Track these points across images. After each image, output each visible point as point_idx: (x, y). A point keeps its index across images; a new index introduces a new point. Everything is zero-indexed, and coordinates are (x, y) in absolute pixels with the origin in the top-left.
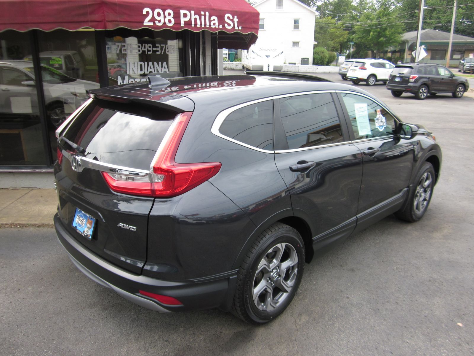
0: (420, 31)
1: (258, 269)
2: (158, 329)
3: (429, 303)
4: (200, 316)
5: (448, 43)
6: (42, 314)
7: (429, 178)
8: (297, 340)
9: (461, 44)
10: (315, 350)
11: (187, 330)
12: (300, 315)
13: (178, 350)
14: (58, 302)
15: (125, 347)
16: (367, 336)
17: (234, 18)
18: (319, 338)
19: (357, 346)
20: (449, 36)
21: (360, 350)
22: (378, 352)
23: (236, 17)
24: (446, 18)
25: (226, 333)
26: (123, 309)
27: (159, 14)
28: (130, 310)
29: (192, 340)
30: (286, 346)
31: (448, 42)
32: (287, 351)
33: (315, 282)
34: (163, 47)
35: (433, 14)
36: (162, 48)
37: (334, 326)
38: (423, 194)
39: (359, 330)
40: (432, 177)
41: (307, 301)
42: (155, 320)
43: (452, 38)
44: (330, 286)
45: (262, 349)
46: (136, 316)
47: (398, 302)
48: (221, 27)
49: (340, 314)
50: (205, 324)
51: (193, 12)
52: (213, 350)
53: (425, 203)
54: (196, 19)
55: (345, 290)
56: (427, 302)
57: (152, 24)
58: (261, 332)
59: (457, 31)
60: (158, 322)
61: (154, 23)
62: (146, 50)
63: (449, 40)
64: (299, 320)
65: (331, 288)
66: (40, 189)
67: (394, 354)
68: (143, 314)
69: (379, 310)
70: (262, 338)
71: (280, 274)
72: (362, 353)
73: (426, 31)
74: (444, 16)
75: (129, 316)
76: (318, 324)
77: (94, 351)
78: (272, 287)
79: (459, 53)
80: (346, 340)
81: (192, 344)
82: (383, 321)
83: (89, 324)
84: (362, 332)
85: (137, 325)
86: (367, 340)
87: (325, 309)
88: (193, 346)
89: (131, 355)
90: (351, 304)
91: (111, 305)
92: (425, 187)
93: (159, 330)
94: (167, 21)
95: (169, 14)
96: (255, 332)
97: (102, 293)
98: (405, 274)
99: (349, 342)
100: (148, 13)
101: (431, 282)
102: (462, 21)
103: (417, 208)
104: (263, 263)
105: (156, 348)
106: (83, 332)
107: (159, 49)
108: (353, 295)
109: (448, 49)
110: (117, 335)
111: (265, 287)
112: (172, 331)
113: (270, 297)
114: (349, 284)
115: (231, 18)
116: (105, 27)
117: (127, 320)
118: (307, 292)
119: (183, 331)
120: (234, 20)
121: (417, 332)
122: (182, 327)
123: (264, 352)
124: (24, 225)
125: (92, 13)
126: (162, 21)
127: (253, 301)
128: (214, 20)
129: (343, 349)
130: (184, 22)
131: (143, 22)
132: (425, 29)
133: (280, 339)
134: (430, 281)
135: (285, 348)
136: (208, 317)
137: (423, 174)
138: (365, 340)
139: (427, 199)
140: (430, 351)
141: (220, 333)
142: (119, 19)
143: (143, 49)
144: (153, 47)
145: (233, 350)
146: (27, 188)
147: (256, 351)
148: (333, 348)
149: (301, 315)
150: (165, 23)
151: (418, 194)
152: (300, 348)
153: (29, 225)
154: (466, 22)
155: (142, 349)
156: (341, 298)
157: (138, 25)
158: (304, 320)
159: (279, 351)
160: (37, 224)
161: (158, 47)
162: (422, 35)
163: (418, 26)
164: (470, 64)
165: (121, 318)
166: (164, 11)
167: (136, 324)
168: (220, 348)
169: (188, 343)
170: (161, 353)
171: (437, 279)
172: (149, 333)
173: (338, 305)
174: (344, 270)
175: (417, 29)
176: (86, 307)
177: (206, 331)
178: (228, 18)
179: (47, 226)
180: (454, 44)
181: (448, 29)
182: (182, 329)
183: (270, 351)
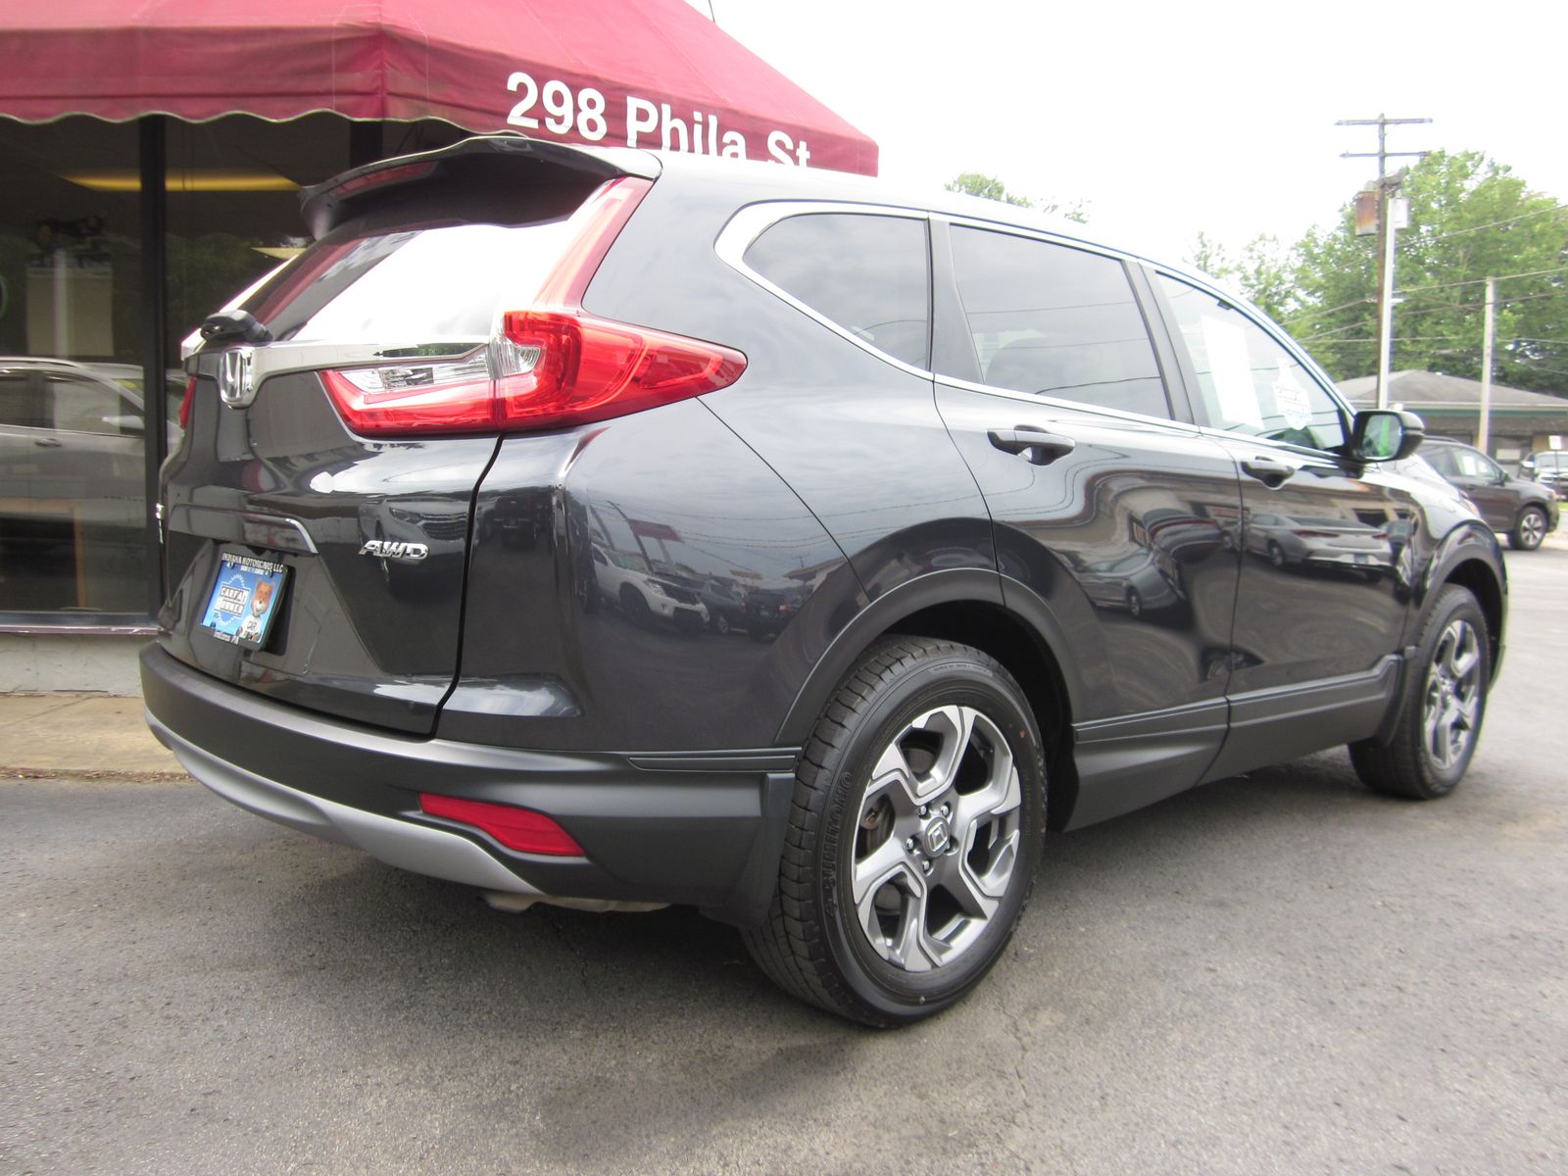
0: (1386, 376)
1: (874, 781)
2: (485, 1031)
3: (1522, 991)
4: (650, 1002)
5: (1477, 412)
6: (52, 978)
7: (1471, 645)
8: (1022, 1074)
9: (1520, 416)
10: (1097, 1103)
11: (597, 1037)
12: (1032, 1008)
13: (559, 1089)
14: (121, 951)
15: (352, 1074)
16: (1296, 1069)
17: (798, 147)
18: (1110, 1071)
19: (1261, 1096)
20: (1480, 390)
21: (1275, 1106)
22: (1346, 1113)
23: (803, 145)
24: (1464, 339)
25: (747, 1049)
26: (359, 975)
27: (558, 99)
28: (383, 979)
29: (613, 1062)
30: (982, 1088)
31: (1477, 408)
32: (984, 1101)
33: (1083, 930)
35: (1421, 325)
37: (1166, 1041)
38: (1453, 701)
39: (1264, 1054)
40: (1479, 644)
41: (1056, 974)
42: (478, 1008)
43: (1487, 396)
44: (1141, 939)
45: (885, 1094)
46: (404, 995)
47: (1403, 985)
49: (1185, 1010)
50: (667, 1023)
51: (666, 109)
52: (692, 1091)
53: (1463, 736)
54: (675, 132)
55: (1200, 952)
56: (1513, 990)
57: (533, 124)
58: (882, 1051)
59: (1502, 378)
60: (489, 1013)
61: (542, 122)
63: (1479, 401)
64: (1030, 1022)
65: (1146, 944)
66: (115, 696)
67: (1409, 1120)
68: (432, 991)
69: (1332, 1003)
70: (889, 1066)
71: (956, 835)
72: (1282, 1114)
73: (1404, 377)
74: (1456, 333)
75: (381, 994)
76: (1103, 1035)
77: (230, 1080)
78: (927, 880)
79: (1514, 442)
80: (1214, 1078)
81: (612, 1074)
82: (1353, 1032)
83: (225, 1010)
84: (1276, 1059)
85: (406, 1018)
86: (1297, 1080)
87: (1126, 997)
88: (616, 1078)
89: (371, 1095)
90: (1227, 987)
91: (317, 963)
92: (1460, 675)
93: (490, 1035)
94: (582, 125)
95: (591, 104)
96: (858, 1050)
97: (288, 935)
98: (1416, 919)
99: (1226, 1083)
100: (523, 89)
101: (1517, 941)
102: (1514, 350)
103: (1437, 749)
104: (891, 762)
105: (474, 1079)
106: (198, 1029)
108: (1229, 966)
109: (1478, 429)
110: (326, 1042)
111: (900, 868)
112: (540, 1037)
113: (917, 915)
114: (1211, 937)
115: (790, 145)
116: (383, 112)
117: (369, 1005)
118: (1056, 953)
119: (581, 1040)
120: (797, 154)
121: (1489, 1063)
122: (579, 1027)
123: (897, 1103)
124: (41, 772)
125: (344, 67)
126: (568, 123)
127: (855, 906)
128: (734, 143)
129: (1206, 1102)
130: (639, 133)
131: (505, 115)
132: (1400, 370)
133: (958, 1068)
134: (1513, 937)
135: (979, 1093)
136: (679, 1005)
137: (1447, 621)
138: (1291, 1080)
139: (1470, 721)
140: (1552, 1117)
141: (722, 1049)
142: (428, 94)
145: (773, 1094)
146: (73, 695)
147: (865, 1099)
148: (1166, 1097)
149: (1035, 1008)
150: (575, 128)
151: (1435, 695)
152: (1038, 1094)
153: (58, 775)
154: (1528, 353)
155: (418, 1082)
156: (1185, 970)
157: (489, 120)
158: (1048, 1023)
159: (955, 1102)
160: (87, 772)
162: (1391, 386)
163: (1376, 364)
164: (1554, 470)
165: (346, 997)
166: (575, 90)
167: (403, 1016)
168: (720, 1088)
169: (597, 1072)
170: (489, 1094)
171: (1541, 934)
172: (451, 1040)
173: (1177, 988)
174: (1189, 902)
175: (1373, 370)
176: (220, 966)
177: (670, 1041)
178: (780, 144)
179: (122, 778)
180: (1497, 416)
181: (1474, 372)
182: (578, 1034)
183: (918, 1101)
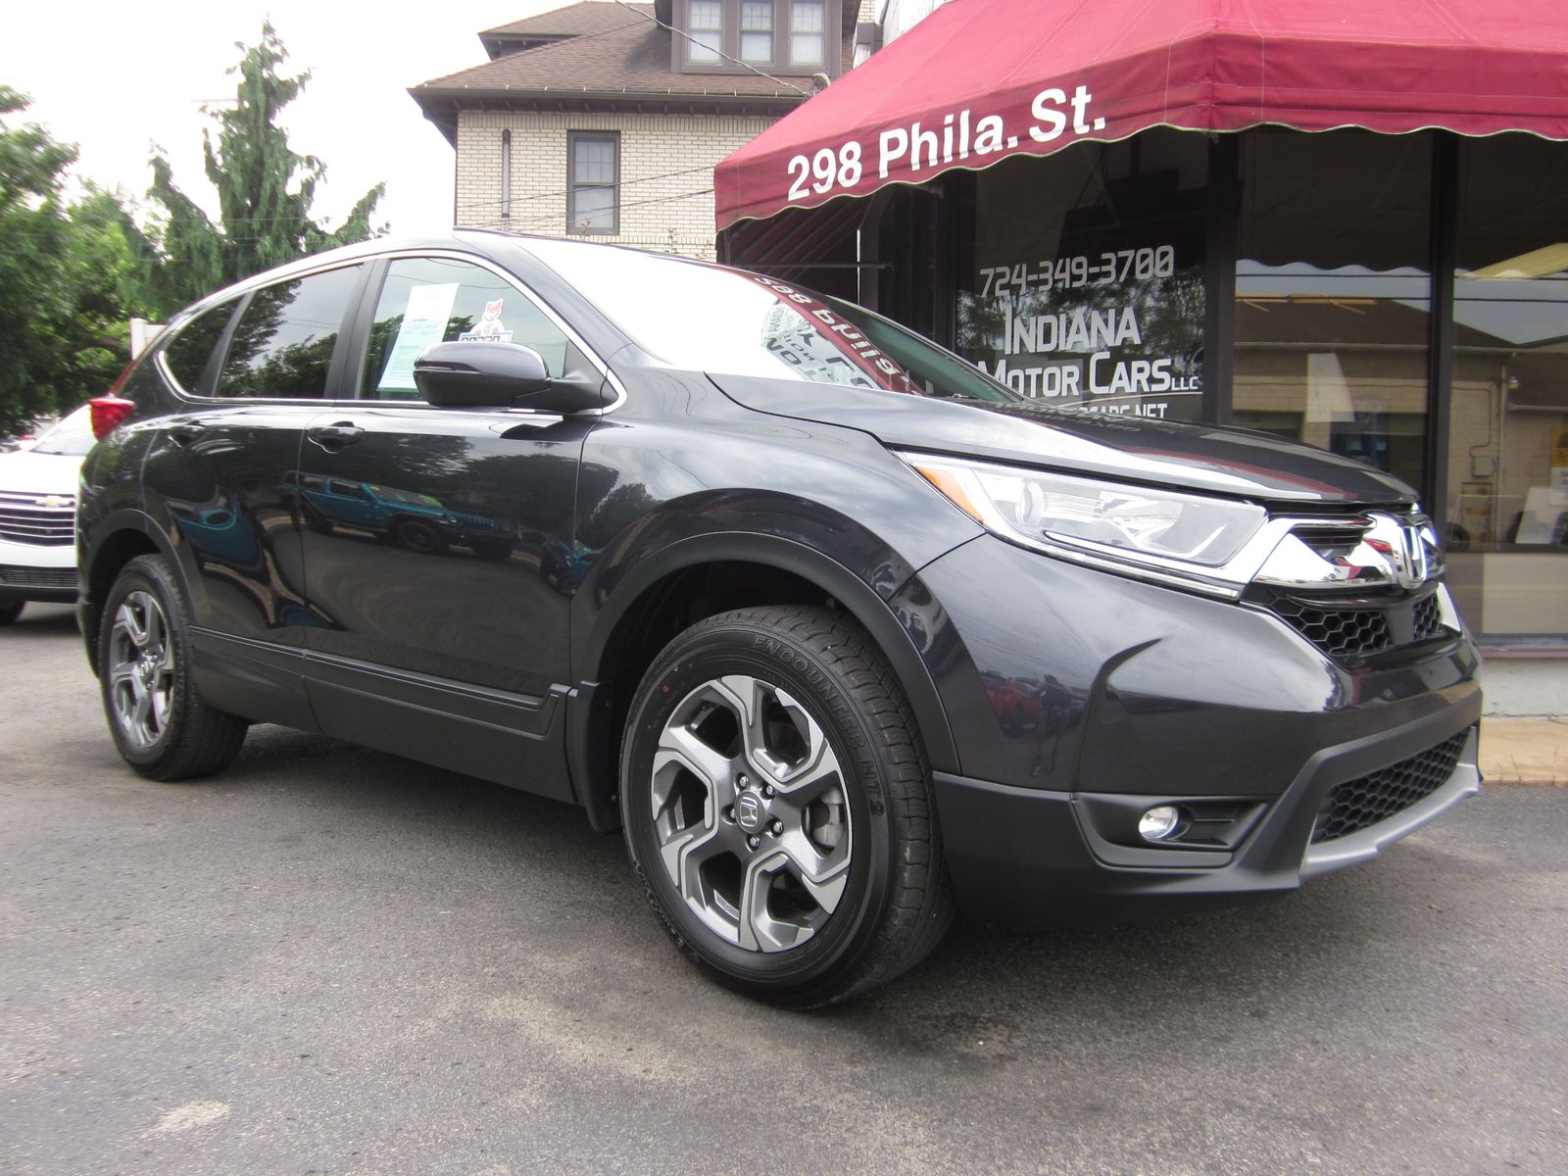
17: (1075, 96)
23: (1082, 90)
27: (824, 164)
34: (1126, 258)
36: (1121, 262)
48: (1013, 142)
51: (916, 128)
54: (924, 145)
57: (806, 193)
61: (812, 189)
62: (1066, 276)
94: (842, 177)
95: (850, 155)
100: (799, 168)
107: (1111, 268)
115: (1062, 98)
120: (1073, 104)
126: (830, 181)
128: (989, 128)
130: (890, 162)
131: (787, 195)
143: (1058, 276)
144: (1089, 266)
150: (836, 183)
157: (776, 203)
161: (1108, 262)
166: (836, 150)
178: (1048, 103)
